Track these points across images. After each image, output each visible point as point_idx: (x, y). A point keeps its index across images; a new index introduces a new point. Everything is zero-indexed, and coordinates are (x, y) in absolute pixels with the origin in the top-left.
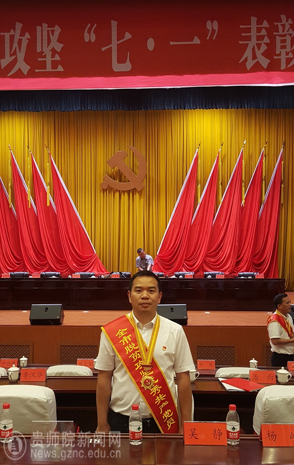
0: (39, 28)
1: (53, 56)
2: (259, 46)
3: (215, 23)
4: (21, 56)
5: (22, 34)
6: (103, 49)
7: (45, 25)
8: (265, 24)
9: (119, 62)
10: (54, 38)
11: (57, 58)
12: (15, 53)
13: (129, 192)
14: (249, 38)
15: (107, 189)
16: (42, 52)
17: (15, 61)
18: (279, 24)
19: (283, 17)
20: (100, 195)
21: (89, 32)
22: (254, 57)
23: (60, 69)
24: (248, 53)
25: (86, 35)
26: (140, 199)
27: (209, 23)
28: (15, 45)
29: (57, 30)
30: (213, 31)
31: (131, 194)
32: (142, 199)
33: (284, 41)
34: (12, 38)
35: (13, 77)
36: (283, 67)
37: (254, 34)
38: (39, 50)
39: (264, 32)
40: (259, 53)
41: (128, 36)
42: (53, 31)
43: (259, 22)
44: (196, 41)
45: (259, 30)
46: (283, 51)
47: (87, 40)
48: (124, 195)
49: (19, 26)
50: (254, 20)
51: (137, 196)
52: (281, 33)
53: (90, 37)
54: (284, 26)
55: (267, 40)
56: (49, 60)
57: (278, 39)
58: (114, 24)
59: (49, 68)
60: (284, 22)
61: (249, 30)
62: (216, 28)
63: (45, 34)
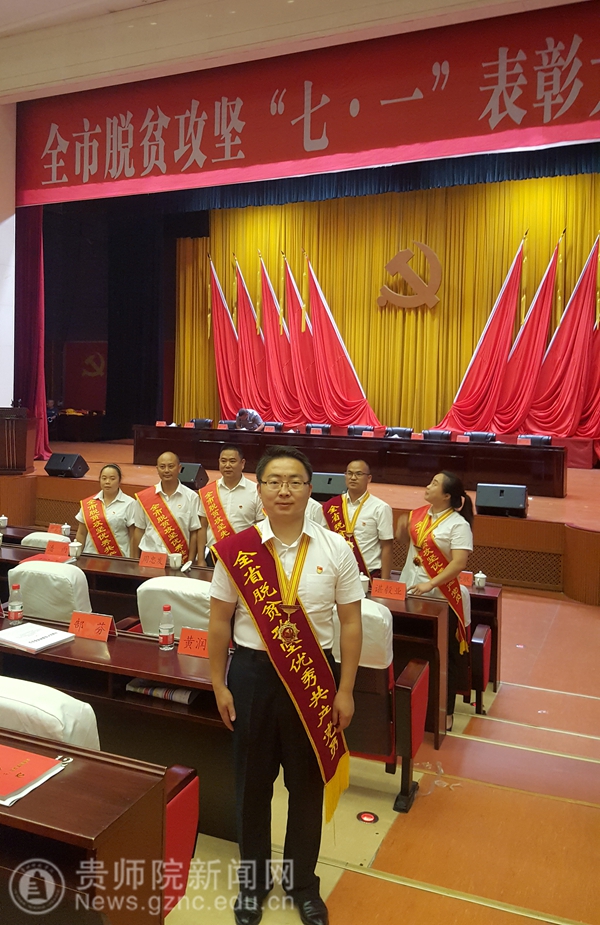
0: (217, 104)
1: (233, 140)
2: (510, 91)
3: (446, 64)
4: (197, 143)
5: (199, 115)
6: (293, 122)
7: (225, 100)
8: (521, 56)
9: (312, 138)
10: (235, 115)
11: (238, 141)
12: (190, 141)
13: (416, 309)
14: (495, 81)
15: (386, 306)
16: (220, 135)
17: (190, 151)
18: (543, 53)
19: (550, 41)
20: (377, 315)
21: (277, 102)
22: (502, 108)
23: (241, 155)
24: (493, 104)
25: (273, 104)
26: (433, 320)
27: (436, 66)
28: (191, 130)
29: (239, 103)
30: (442, 77)
31: (419, 313)
32: (436, 321)
33: (550, 79)
34: (187, 120)
35: (187, 172)
36: (547, 118)
37: (502, 73)
38: (217, 134)
39: (518, 69)
40: (509, 102)
41: (325, 100)
42: (233, 106)
43: (512, 54)
44: (418, 95)
45: (510, 67)
46: (548, 95)
47: (273, 113)
48: (410, 314)
49: (195, 104)
50: (503, 52)
51: (428, 315)
52: (545, 65)
53: (277, 108)
54: (550, 55)
55: (522, 80)
56: (228, 145)
57: (541, 77)
58: (308, 85)
59: (228, 157)
60: (551, 48)
61: (495, 69)
62: (446, 72)
63: (225, 111)
